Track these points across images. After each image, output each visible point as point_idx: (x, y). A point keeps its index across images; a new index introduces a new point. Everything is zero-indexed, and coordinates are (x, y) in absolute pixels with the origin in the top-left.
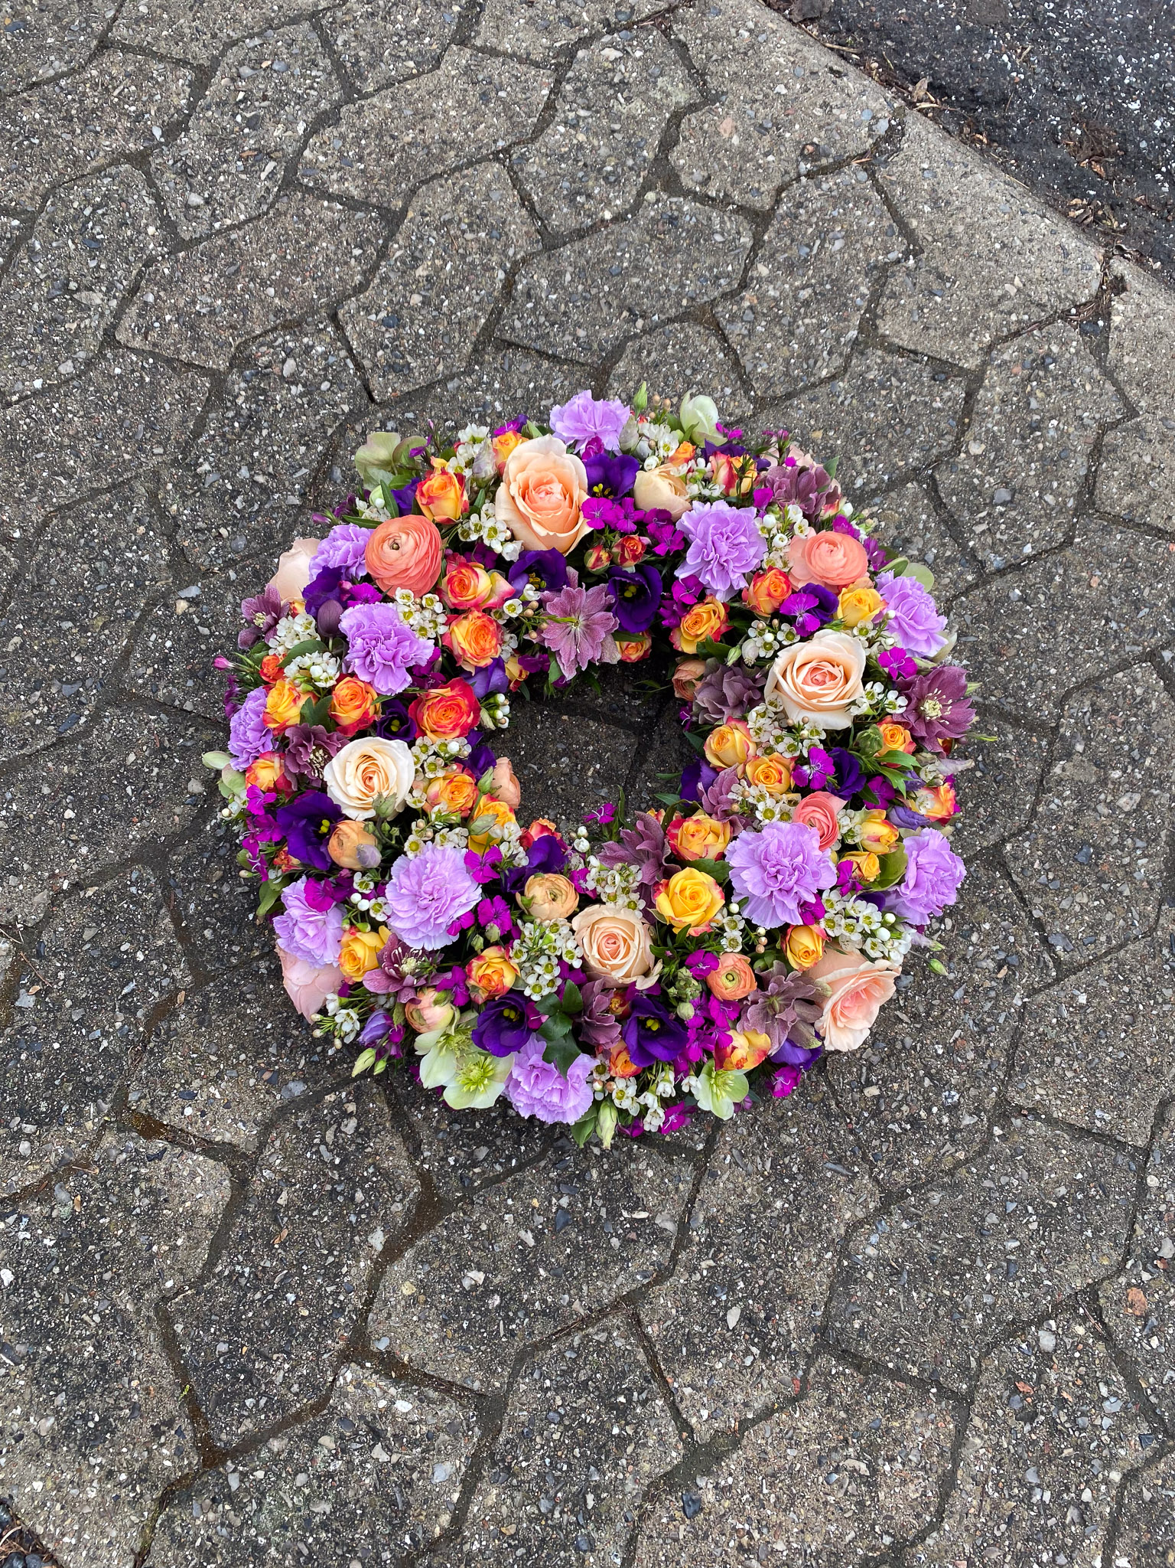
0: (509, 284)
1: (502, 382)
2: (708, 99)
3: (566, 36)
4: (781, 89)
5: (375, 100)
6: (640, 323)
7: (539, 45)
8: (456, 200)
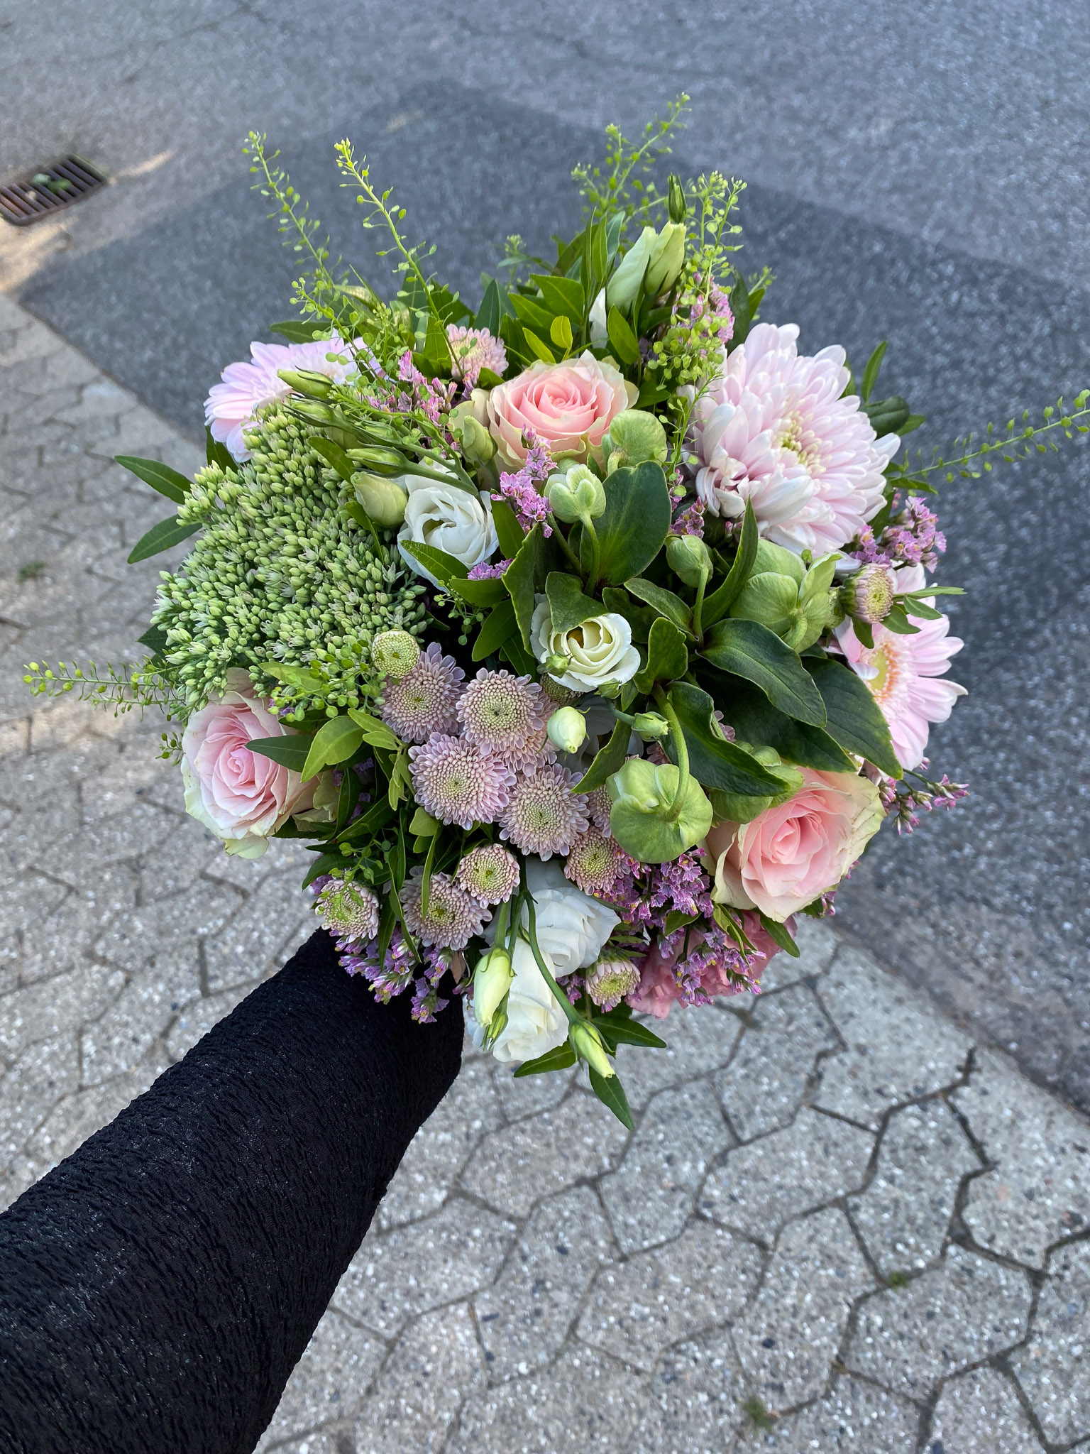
0: (853, 1319)
1: (853, 1409)
2: (988, 1165)
3: (882, 1105)
4: (1039, 1161)
5: (751, 1147)
6: (953, 1365)
7: (865, 1110)
8: (811, 1239)
